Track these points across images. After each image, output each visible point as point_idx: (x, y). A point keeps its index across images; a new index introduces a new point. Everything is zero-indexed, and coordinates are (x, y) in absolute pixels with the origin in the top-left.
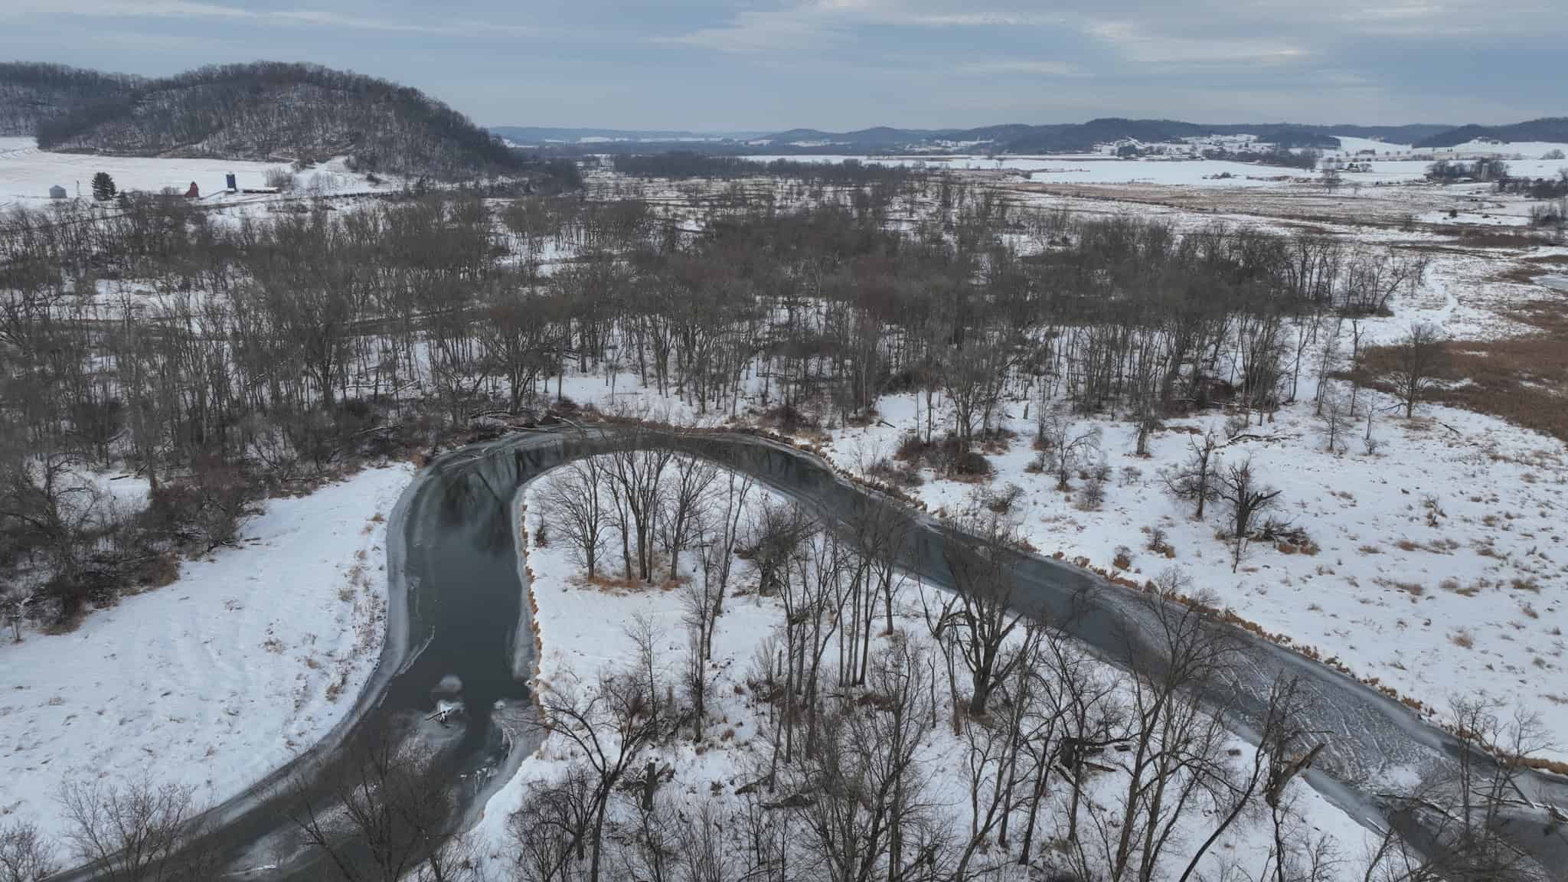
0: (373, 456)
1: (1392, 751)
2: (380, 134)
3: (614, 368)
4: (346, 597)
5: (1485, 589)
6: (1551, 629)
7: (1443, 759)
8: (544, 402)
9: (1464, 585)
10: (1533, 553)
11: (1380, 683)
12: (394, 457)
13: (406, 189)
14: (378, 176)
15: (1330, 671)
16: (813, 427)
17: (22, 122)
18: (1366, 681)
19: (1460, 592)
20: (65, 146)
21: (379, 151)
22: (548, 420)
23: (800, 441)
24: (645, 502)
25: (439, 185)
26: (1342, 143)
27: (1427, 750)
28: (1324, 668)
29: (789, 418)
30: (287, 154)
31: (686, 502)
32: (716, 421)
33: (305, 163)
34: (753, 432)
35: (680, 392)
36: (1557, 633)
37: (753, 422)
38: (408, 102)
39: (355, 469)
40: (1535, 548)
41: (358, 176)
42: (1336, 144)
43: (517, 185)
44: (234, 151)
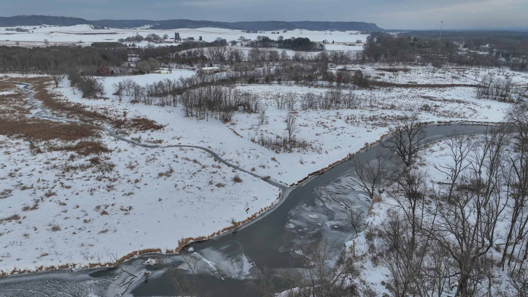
1: (78, 294)
5: (39, 203)
6: (75, 207)
7: (96, 281)
9: (31, 206)
10: (39, 181)
11: (44, 267)
15: (17, 277)
18: (37, 271)
19: (32, 209)
27: (88, 282)
28: (12, 277)
36: (78, 207)
40: (39, 179)
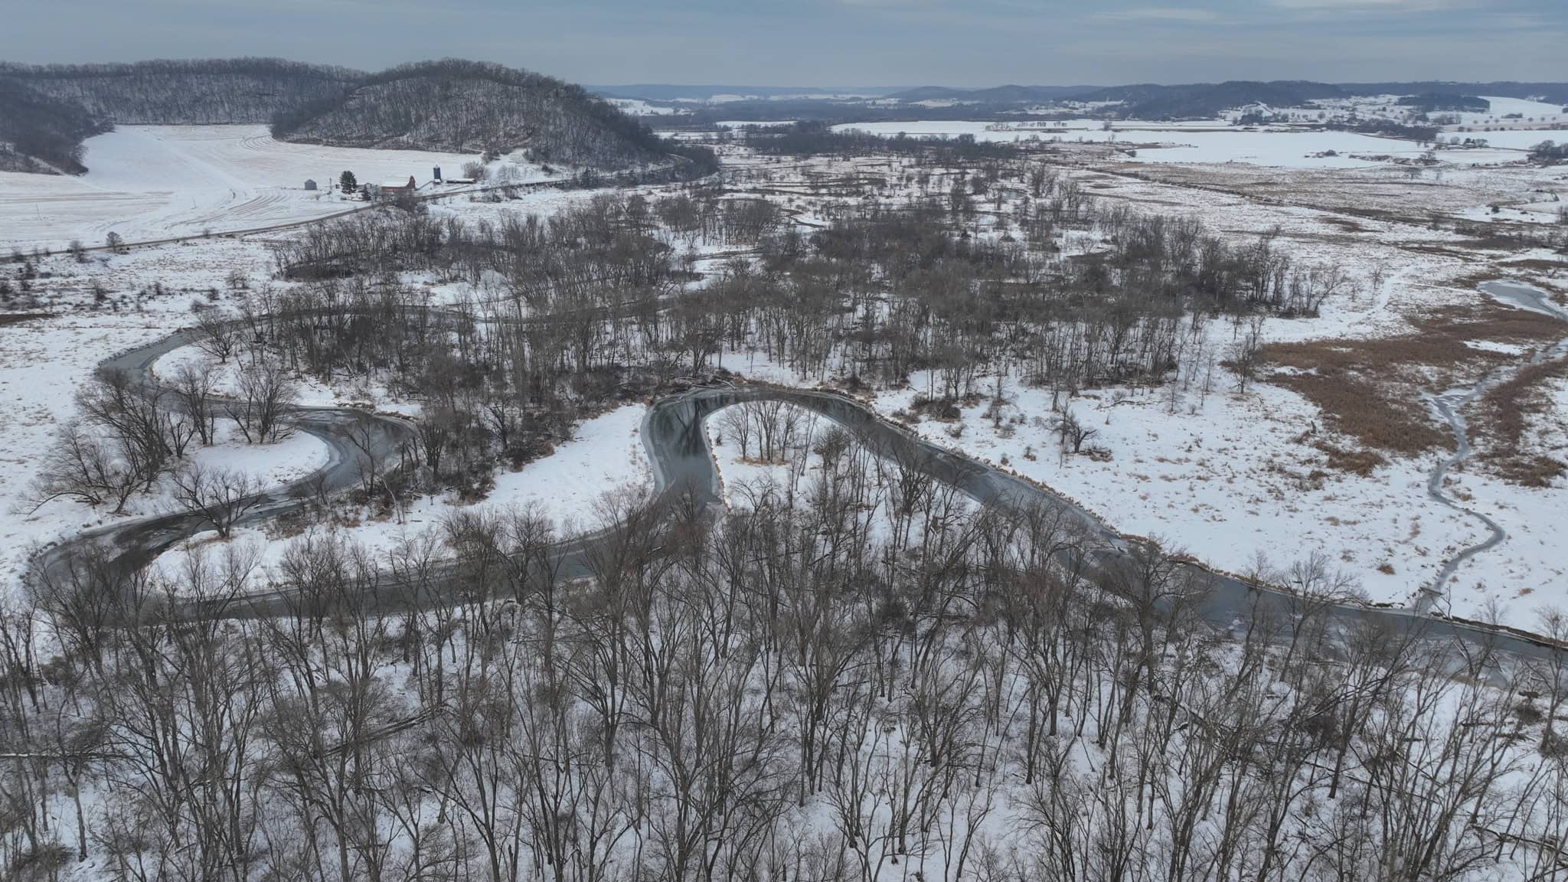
0: (623, 398)
2: (551, 128)
3: (752, 349)
4: (633, 463)
8: (711, 370)
12: (634, 400)
13: (575, 179)
14: (551, 166)
16: (868, 389)
17: (252, 111)
20: (296, 136)
21: (551, 142)
22: (714, 381)
23: (858, 398)
24: (770, 424)
25: (601, 174)
26: (1492, 105)
29: (855, 384)
30: (475, 146)
31: (790, 425)
32: (810, 385)
33: (491, 156)
34: (833, 392)
35: (792, 366)
37: (833, 386)
38: (574, 98)
39: (616, 406)
41: (535, 166)
42: (1486, 105)
43: (665, 171)
44: (432, 143)
